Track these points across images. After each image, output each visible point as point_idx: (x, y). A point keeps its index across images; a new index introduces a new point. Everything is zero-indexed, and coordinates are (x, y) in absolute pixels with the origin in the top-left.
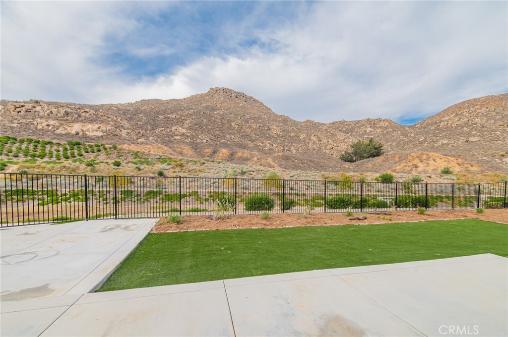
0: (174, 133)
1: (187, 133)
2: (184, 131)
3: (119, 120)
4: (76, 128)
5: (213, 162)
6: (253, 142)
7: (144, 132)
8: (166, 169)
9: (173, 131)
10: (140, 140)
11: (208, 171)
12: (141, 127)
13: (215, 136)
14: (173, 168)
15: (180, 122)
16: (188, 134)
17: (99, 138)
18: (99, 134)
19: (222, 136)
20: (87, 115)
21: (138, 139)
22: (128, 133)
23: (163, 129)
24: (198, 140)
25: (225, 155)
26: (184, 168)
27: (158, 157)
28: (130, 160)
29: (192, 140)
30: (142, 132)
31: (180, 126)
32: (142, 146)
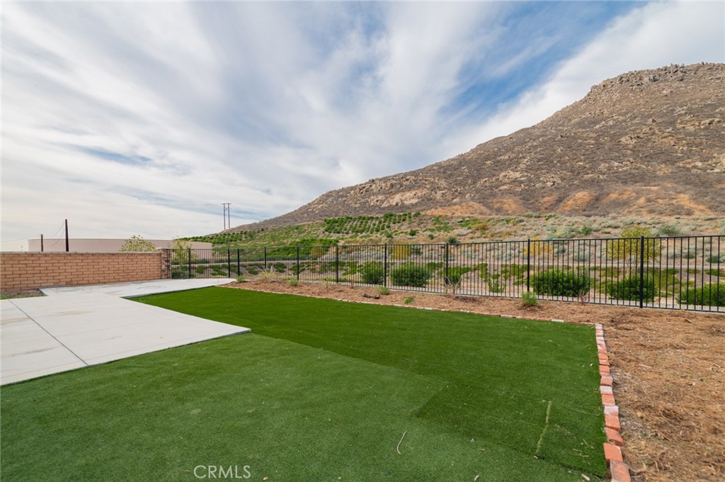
0: (501, 181)
1: (521, 177)
2: (518, 175)
3: (436, 181)
4: (397, 199)
5: (539, 217)
6: (673, 164)
7: (462, 189)
8: (463, 235)
9: (500, 179)
10: (455, 200)
11: (523, 233)
12: (460, 184)
13: (572, 171)
14: (471, 233)
15: (513, 163)
16: (522, 179)
17: (413, 205)
18: (415, 201)
19: (590, 168)
20: (408, 183)
21: (453, 199)
22: (443, 194)
23: (487, 179)
24: (537, 185)
25: (579, 202)
26: (487, 231)
27: (461, 220)
28: (429, 227)
29: (526, 187)
30: (459, 190)
31: (512, 170)
32: (450, 208)
